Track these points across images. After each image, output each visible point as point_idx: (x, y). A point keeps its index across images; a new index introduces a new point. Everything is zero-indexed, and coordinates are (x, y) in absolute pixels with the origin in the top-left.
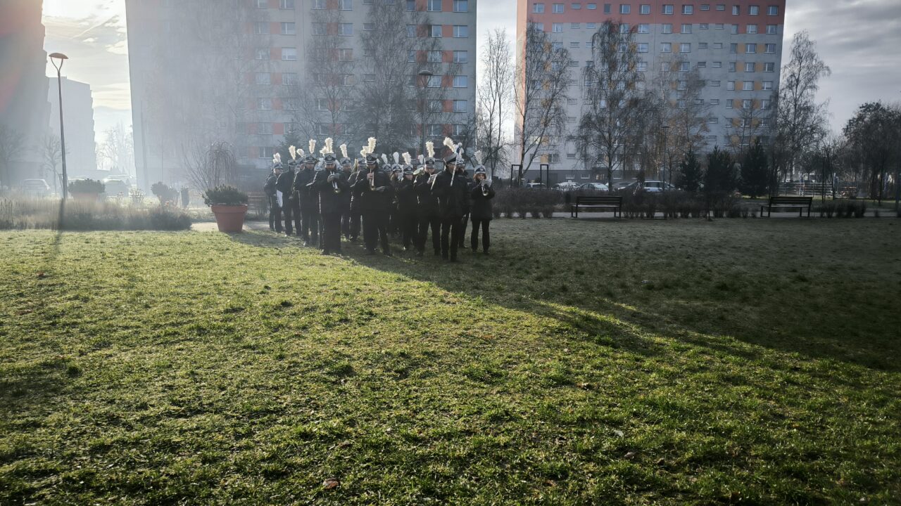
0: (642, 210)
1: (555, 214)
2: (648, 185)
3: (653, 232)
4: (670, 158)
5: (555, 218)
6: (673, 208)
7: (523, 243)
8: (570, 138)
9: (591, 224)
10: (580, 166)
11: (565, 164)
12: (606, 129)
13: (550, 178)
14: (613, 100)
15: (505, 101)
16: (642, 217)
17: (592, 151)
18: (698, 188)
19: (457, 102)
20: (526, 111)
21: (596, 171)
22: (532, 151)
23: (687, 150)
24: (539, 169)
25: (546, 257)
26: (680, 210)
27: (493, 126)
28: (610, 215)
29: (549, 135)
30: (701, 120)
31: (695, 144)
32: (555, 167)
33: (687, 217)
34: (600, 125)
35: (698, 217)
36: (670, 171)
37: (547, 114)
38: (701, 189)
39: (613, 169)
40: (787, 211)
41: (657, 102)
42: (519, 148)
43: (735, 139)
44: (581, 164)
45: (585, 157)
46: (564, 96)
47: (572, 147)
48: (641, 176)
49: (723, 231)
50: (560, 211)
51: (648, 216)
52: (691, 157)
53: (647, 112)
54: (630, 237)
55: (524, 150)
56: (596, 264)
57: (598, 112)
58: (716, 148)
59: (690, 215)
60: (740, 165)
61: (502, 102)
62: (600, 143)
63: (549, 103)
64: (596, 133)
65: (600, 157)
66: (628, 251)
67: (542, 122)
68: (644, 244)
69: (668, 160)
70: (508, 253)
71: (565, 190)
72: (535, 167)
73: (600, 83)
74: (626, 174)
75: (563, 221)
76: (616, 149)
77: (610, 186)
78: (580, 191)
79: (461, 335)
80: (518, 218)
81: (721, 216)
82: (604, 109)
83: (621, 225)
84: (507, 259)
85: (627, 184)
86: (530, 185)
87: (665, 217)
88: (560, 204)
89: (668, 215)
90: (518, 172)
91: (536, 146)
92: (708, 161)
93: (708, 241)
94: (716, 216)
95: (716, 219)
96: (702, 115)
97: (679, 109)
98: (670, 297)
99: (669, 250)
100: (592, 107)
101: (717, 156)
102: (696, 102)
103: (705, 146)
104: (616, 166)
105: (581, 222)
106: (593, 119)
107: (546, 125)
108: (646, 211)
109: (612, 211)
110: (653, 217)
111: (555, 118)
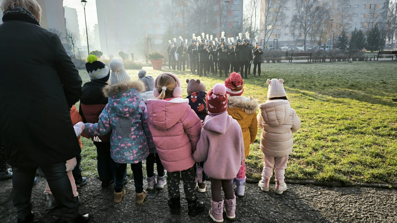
0: (320, 58)
1: (282, 61)
3: (325, 67)
4: (334, 34)
5: (282, 62)
6: (334, 58)
7: (272, 72)
8: (287, 26)
9: (298, 65)
10: (291, 39)
12: (304, 21)
13: (278, 44)
14: (308, 8)
15: (258, 11)
16: (320, 61)
17: (297, 32)
18: (346, 48)
19: (235, 11)
20: (267, 15)
21: (298, 41)
22: (270, 32)
23: (342, 30)
24: (273, 41)
26: (337, 58)
27: (252, 22)
28: (306, 61)
29: (277, 25)
30: (349, 15)
31: (346, 27)
32: (281, 40)
33: (340, 61)
34: (301, 20)
35: (345, 61)
36: (333, 40)
37: (277, 16)
38: (347, 48)
39: (307, 40)
40: (387, 58)
41: (329, 7)
42: (263, 32)
43: (365, 24)
44: (292, 38)
45: (293, 34)
46: (285, 7)
47: (287, 30)
48: (319, 43)
49: (356, 67)
50: (284, 60)
51: (323, 61)
52: (344, 33)
53: (323, 13)
54: (315, 69)
55: (266, 32)
56: (303, 79)
57: (300, 14)
58: (355, 29)
59: (342, 60)
60: (367, 36)
61: (256, 11)
62: (301, 28)
63: (277, 11)
64: (299, 24)
65: (301, 35)
66: (315, 74)
67: (274, 19)
68: (321, 72)
69: (333, 36)
71: (284, 50)
72: (271, 40)
73: (302, 1)
74: (312, 42)
75: (286, 64)
76: (308, 31)
77: (305, 48)
78: (291, 51)
80: (266, 63)
81: (356, 60)
82: (303, 12)
83: (311, 65)
85: (313, 47)
86: (268, 49)
87: (330, 61)
88: (283, 56)
89: (332, 60)
90: (263, 43)
91: (272, 30)
92: (351, 35)
93: (348, 71)
94: (353, 60)
95: (353, 62)
96: (350, 13)
97: (339, 10)
98: (332, 88)
99: (332, 74)
100: (298, 11)
101: (356, 33)
102: (347, 6)
103: (350, 28)
104: (308, 39)
105: (294, 64)
106: (298, 17)
107: (276, 21)
108: (322, 59)
109: (306, 59)
110: (325, 61)
111: (281, 17)
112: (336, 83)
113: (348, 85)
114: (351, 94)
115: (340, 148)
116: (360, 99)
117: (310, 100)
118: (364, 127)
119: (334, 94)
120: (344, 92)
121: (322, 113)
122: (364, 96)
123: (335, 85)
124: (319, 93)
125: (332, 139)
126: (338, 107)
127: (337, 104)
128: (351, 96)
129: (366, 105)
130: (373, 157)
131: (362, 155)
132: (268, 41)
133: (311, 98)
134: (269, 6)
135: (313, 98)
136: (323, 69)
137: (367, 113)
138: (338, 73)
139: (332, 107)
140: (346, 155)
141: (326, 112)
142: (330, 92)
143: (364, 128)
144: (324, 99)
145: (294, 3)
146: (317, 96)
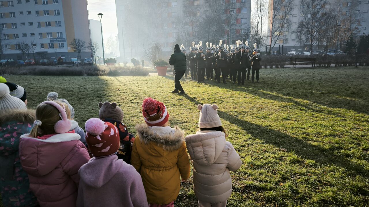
0: (325, 64)
1: (285, 66)
2: (330, 52)
3: (329, 73)
4: (341, 39)
5: (286, 68)
6: (339, 62)
7: (272, 78)
8: (294, 32)
9: (301, 70)
10: (298, 44)
11: (291, 44)
12: (310, 27)
13: (283, 50)
14: (314, 15)
15: (264, 18)
16: (325, 66)
17: (303, 38)
19: (243, 20)
20: (273, 22)
21: (305, 46)
22: (276, 39)
23: (349, 35)
24: (279, 46)
25: (282, 83)
26: (343, 63)
27: (258, 29)
28: (310, 66)
29: (283, 32)
30: (358, 20)
31: (354, 32)
32: (286, 45)
33: (346, 66)
34: (307, 26)
35: (351, 66)
36: (341, 45)
37: (283, 22)
39: (313, 45)
41: (336, 13)
42: (270, 38)
45: (300, 40)
46: (291, 14)
47: (294, 36)
48: (326, 48)
49: (362, 72)
50: (288, 65)
51: (328, 66)
52: (351, 38)
53: (330, 19)
54: (318, 75)
55: (272, 39)
56: (302, 85)
57: (306, 20)
58: (364, 34)
59: (348, 65)
61: (262, 19)
62: (307, 34)
63: (283, 18)
64: (305, 30)
65: (307, 40)
66: (316, 80)
67: (280, 26)
68: (324, 77)
70: (266, 82)
71: (290, 55)
72: (277, 45)
73: (308, 7)
74: (319, 47)
75: (289, 69)
76: (315, 36)
77: (311, 53)
78: (297, 56)
79: (253, 107)
80: (269, 68)
81: (363, 65)
82: (309, 19)
83: (315, 70)
84: (266, 84)
85: (320, 51)
86: (274, 54)
87: (336, 66)
88: (288, 61)
89: (337, 65)
90: (269, 49)
91: (278, 36)
92: (360, 40)
93: (353, 76)
94: (360, 65)
95: (360, 67)
96: (358, 18)
97: (347, 16)
98: (330, 96)
99: (334, 80)
100: (304, 18)
101: (365, 37)
102: (356, 12)
103: (359, 33)
104: (315, 44)
105: (297, 69)
106: (304, 24)
107: (282, 27)
108: (327, 64)
109: (311, 64)
110: (330, 66)
111: (286, 24)
112: (335, 91)
113: (349, 92)
114: (349, 103)
115: (315, 177)
116: (358, 109)
117: (301, 110)
118: (352, 147)
119: (331, 104)
120: (341, 101)
121: (309, 127)
122: (363, 106)
123: (334, 92)
124: (314, 102)
125: (310, 163)
126: (330, 119)
127: (330, 116)
128: (349, 106)
129: (363, 117)
130: (353, 193)
131: (340, 189)
132: (274, 46)
133: (303, 108)
134: (275, 13)
135: (304, 108)
136: (327, 75)
137: (362, 128)
138: (342, 79)
139: (323, 119)
140: (320, 188)
141: (314, 126)
142: (327, 101)
143: (352, 149)
144: (317, 109)
145: (300, 10)
146: (311, 105)
